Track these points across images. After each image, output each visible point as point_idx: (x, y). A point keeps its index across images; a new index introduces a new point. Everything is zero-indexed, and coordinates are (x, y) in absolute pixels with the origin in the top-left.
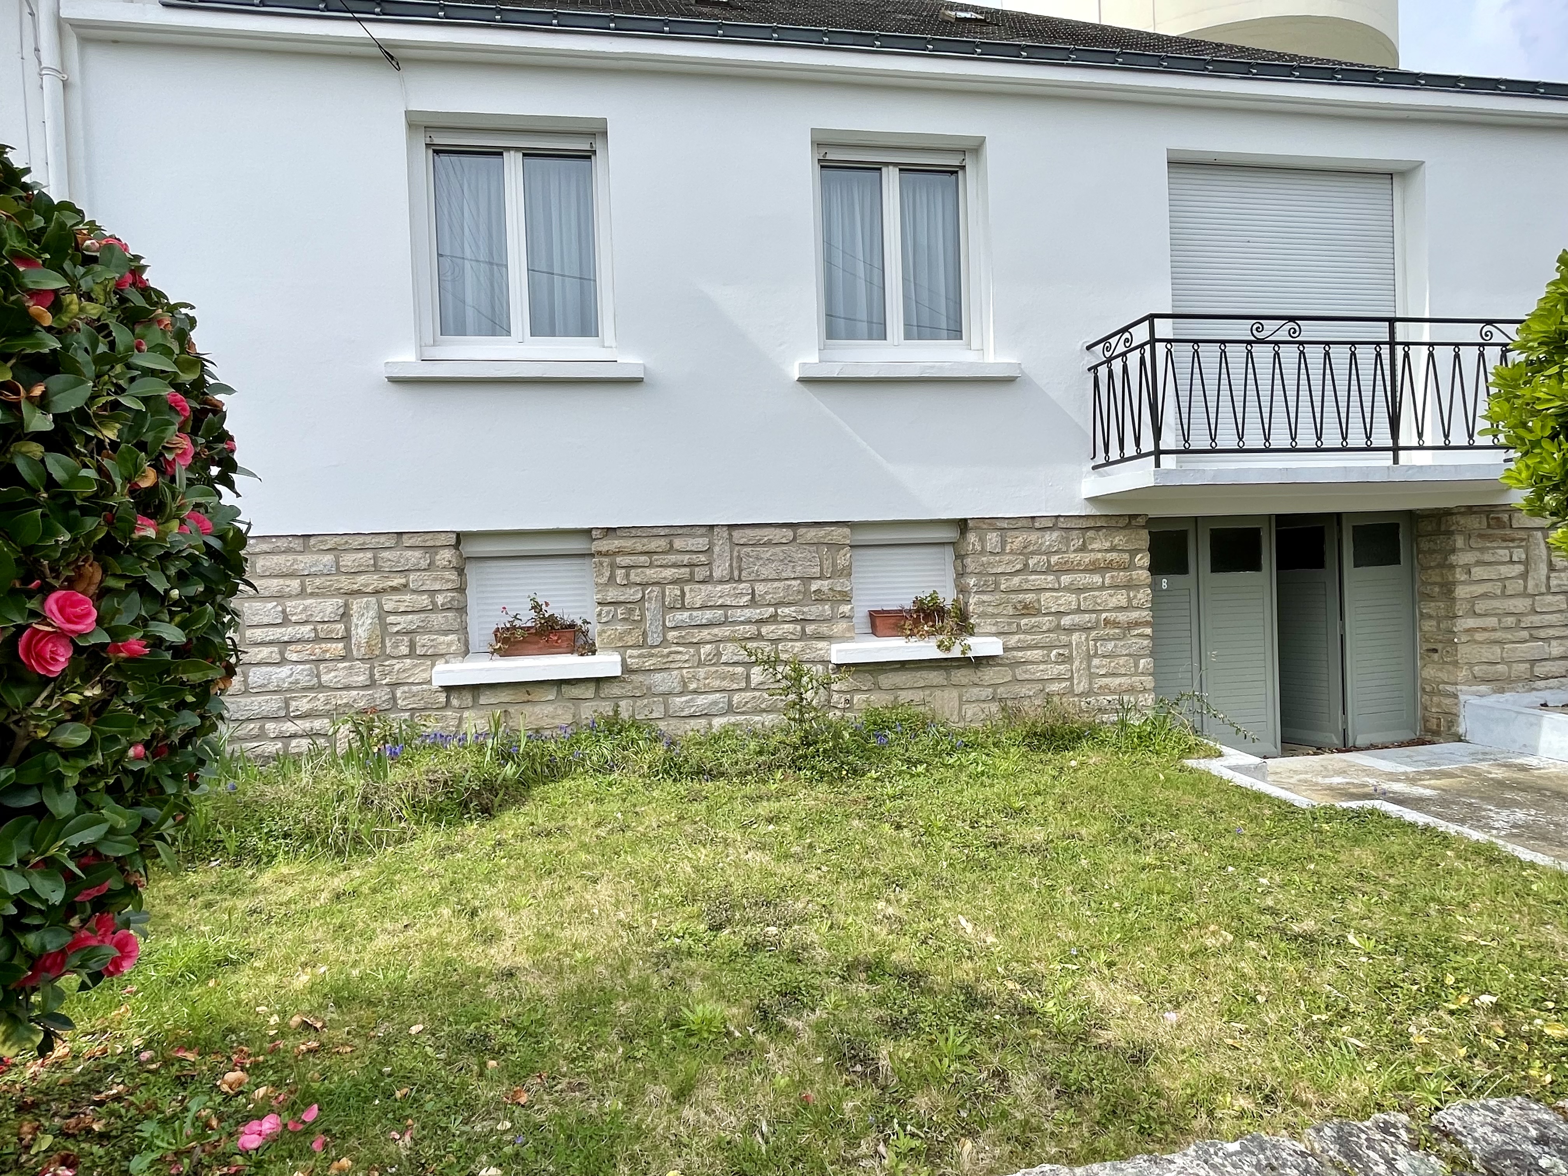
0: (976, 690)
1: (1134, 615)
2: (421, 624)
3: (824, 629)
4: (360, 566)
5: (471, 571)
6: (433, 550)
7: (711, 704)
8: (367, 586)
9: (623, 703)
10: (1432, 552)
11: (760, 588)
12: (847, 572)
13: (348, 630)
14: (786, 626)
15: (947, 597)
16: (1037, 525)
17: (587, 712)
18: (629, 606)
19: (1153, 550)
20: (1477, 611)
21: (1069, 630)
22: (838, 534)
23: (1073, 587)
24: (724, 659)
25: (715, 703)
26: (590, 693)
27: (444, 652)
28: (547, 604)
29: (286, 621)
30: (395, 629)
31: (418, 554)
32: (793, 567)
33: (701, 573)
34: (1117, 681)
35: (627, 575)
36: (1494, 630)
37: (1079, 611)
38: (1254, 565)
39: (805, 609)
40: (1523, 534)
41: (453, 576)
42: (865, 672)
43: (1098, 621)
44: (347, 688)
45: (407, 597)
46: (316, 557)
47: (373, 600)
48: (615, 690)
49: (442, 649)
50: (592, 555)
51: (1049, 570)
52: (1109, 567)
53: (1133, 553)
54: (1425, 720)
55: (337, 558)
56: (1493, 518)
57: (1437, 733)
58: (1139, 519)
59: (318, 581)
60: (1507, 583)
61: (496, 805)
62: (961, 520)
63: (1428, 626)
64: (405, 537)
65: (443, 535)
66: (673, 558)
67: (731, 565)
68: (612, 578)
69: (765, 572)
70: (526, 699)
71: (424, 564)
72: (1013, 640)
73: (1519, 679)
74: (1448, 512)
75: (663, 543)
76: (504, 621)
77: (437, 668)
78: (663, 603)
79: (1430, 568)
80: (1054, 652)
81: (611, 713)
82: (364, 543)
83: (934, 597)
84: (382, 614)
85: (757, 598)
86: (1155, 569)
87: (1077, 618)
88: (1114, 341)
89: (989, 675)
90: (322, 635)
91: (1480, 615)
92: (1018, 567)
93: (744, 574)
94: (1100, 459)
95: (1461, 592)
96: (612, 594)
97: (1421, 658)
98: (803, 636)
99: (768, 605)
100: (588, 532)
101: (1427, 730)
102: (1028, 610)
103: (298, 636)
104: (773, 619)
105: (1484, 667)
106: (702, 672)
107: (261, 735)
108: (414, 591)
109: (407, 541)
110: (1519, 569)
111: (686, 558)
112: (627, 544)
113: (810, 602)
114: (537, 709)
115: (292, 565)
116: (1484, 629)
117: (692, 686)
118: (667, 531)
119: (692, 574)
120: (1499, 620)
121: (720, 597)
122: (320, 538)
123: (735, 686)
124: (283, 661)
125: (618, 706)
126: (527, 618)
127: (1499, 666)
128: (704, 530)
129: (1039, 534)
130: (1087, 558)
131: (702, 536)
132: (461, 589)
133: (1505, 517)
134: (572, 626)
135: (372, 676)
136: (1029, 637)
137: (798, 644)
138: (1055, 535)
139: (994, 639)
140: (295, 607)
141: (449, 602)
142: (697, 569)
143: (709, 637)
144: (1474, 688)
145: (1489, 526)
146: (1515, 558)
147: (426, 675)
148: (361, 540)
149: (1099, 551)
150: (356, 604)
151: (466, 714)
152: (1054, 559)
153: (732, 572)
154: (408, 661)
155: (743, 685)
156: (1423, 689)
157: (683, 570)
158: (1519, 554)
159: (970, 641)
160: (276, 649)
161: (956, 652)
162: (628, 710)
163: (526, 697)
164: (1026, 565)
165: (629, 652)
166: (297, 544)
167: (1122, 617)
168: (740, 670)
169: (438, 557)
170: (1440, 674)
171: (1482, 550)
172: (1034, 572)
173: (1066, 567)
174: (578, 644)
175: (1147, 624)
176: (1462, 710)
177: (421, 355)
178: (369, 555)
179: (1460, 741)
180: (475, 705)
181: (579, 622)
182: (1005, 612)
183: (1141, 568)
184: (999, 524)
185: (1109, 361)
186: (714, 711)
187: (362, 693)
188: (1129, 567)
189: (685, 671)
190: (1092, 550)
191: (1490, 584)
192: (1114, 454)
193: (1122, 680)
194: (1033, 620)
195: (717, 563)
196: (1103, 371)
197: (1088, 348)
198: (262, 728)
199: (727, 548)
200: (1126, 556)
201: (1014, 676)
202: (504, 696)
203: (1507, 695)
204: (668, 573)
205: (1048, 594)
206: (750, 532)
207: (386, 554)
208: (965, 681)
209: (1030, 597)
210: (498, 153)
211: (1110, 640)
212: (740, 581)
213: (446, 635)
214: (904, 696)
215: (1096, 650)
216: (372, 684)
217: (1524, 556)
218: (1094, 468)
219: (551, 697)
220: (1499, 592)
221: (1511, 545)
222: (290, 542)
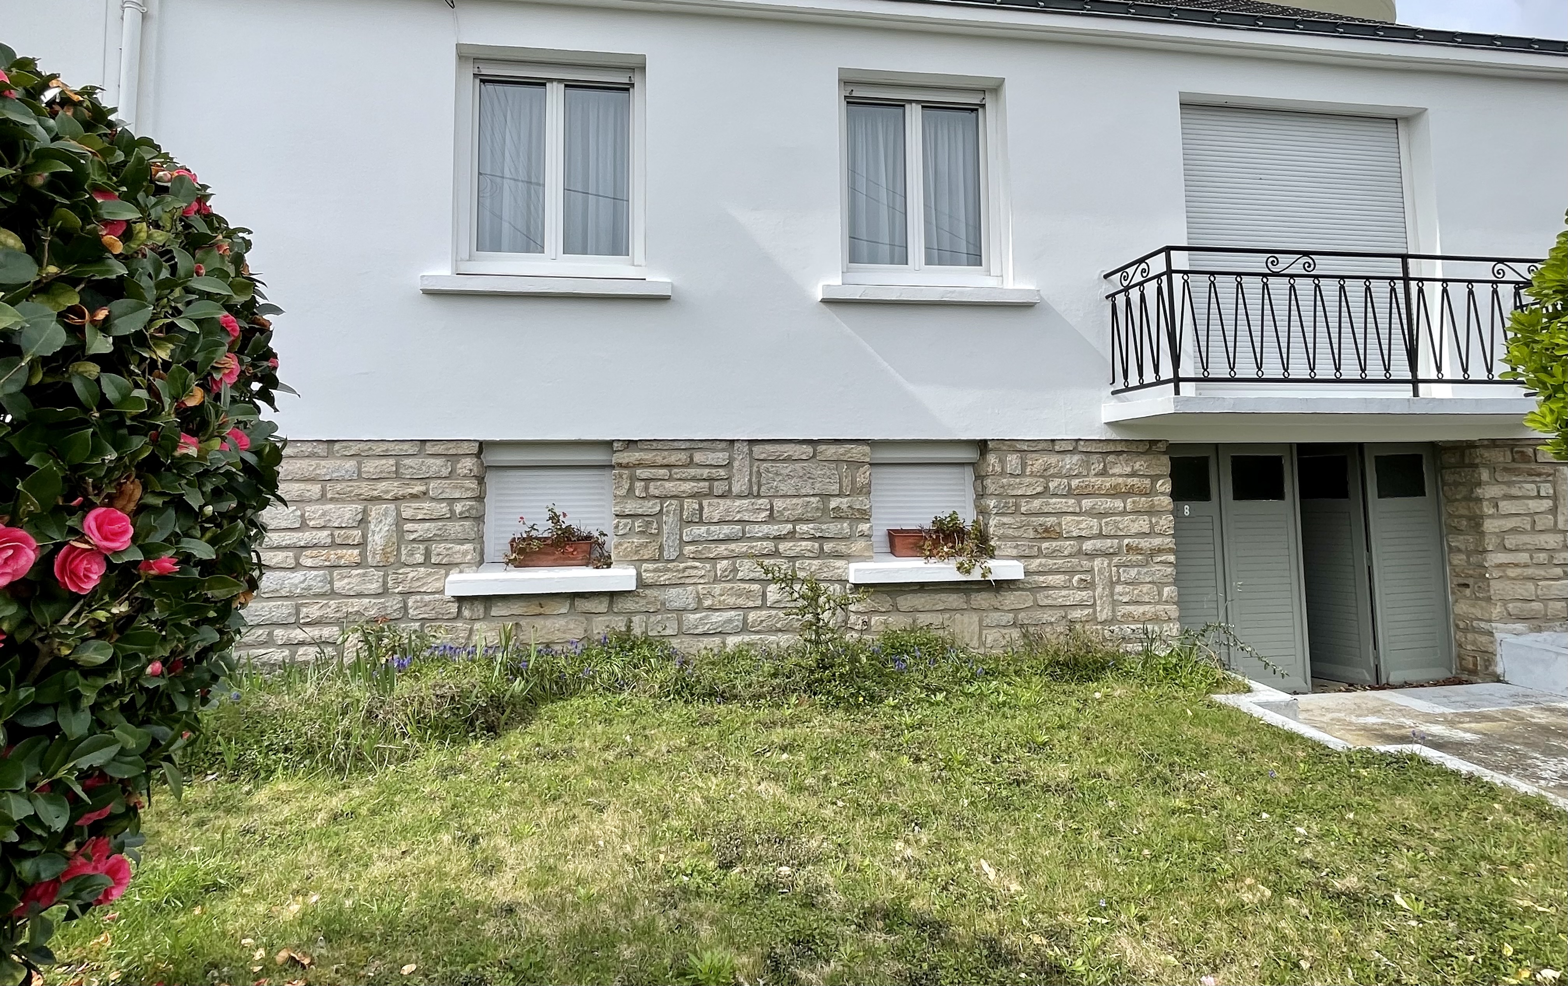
0: (996, 615)
1: (1157, 542)
2: (439, 532)
3: (842, 547)
4: (381, 472)
5: (491, 479)
6: (455, 458)
7: (725, 622)
8: (387, 492)
9: (636, 619)
10: (1457, 484)
11: (779, 504)
12: (866, 490)
13: (364, 536)
14: (804, 543)
15: (967, 518)
16: (1057, 448)
17: (600, 627)
18: (647, 519)
19: (1174, 476)
20: (1508, 546)
21: (1091, 556)
22: (857, 452)
23: (1095, 511)
24: (740, 575)
25: (730, 621)
26: (603, 607)
27: (459, 561)
28: (565, 515)
29: (304, 526)
30: (412, 537)
31: (439, 462)
32: (813, 484)
33: (720, 487)
34: (1141, 609)
35: (646, 488)
36: (1526, 566)
37: (1100, 536)
38: (1278, 494)
39: (824, 527)
40: (1548, 469)
41: (473, 484)
42: (883, 592)
43: (1120, 547)
44: (360, 595)
45: (426, 505)
46: (338, 462)
47: (392, 506)
48: (629, 605)
49: (457, 559)
50: (612, 467)
51: (1069, 494)
52: (1130, 492)
53: (1154, 478)
54: (1461, 658)
55: (360, 464)
56: (1517, 452)
57: (1474, 672)
58: (1160, 445)
59: (339, 487)
60: (1536, 518)
61: (502, 723)
62: (981, 441)
63: (1458, 559)
64: (428, 444)
65: (466, 444)
66: (692, 472)
67: (750, 480)
68: (631, 489)
69: (784, 488)
70: (538, 612)
71: (445, 472)
72: (1035, 564)
73: (1555, 618)
74: (1471, 445)
75: (683, 457)
76: (521, 531)
77: (451, 578)
78: (681, 516)
79: (1457, 500)
80: (1076, 578)
81: (623, 629)
82: (387, 450)
83: (953, 517)
84: (400, 521)
85: (776, 514)
86: (1177, 495)
87: (1099, 544)
88: (1131, 271)
89: (1010, 599)
90: (338, 541)
91: (1511, 550)
92: (1039, 489)
93: (763, 489)
94: (1120, 384)
95: (1490, 526)
96: (630, 507)
97: (1453, 593)
98: (821, 554)
99: (787, 521)
100: (610, 443)
101: (1463, 669)
102: (1049, 533)
103: (315, 541)
104: (791, 536)
105: (1519, 604)
106: (717, 588)
107: (268, 642)
108: (433, 499)
109: (430, 449)
110: (1547, 504)
111: (705, 472)
112: (648, 456)
113: (831, 520)
114: (549, 623)
115: (315, 469)
116: (1517, 565)
117: (707, 603)
118: (688, 445)
119: (711, 488)
120: (1531, 558)
121: (739, 512)
122: (344, 444)
123: (751, 604)
124: (297, 566)
125: (631, 622)
126: (544, 528)
127: (1533, 604)
128: (724, 445)
129: (1059, 457)
130: (1108, 482)
131: (723, 450)
132: (480, 498)
133: (1530, 451)
134: (588, 537)
135: (385, 583)
136: (1051, 562)
137: (815, 562)
138: (1076, 458)
139: (1015, 563)
140: (314, 512)
141: (468, 510)
142: (716, 483)
143: (725, 553)
144: (1510, 626)
145: (1514, 460)
146: (1543, 493)
147: (438, 585)
148: (384, 446)
149: (1120, 476)
150: (375, 510)
151: (477, 626)
152: (1075, 483)
153: (751, 487)
154: (422, 569)
155: (759, 603)
156: (1457, 626)
157: (702, 484)
158: (1547, 489)
159: (991, 563)
160: (291, 554)
161: (976, 575)
162: (640, 626)
163: (539, 610)
164: (1046, 488)
165: (645, 566)
166: (321, 450)
167: (1144, 543)
168: (756, 587)
169: (459, 466)
170: (1473, 610)
171: (1509, 484)
172: (1055, 495)
173: (1086, 491)
174: (593, 556)
175: (1170, 551)
176: (1499, 649)
177: (457, 270)
178: (392, 461)
179: (1499, 681)
180: (486, 617)
181: (596, 534)
182: (1025, 535)
183: (1162, 493)
184: (1019, 446)
185: (1126, 289)
186: (728, 628)
187: (373, 601)
188: (1150, 493)
189: (700, 587)
190: (1113, 475)
191: (1519, 519)
192: (1134, 380)
193: (1147, 608)
194: (1054, 544)
195: (736, 478)
196: (1121, 299)
197: (1106, 277)
198: (270, 634)
199: (747, 463)
200: (1148, 481)
201: (1035, 600)
202: (517, 608)
203: (1545, 635)
204: (687, 487)
205: (1069, 518)
206: (770, 448)
207: (407, 461)
208: (985, 605)
209: (1051, 520)
210: (541, 83)
211: (1133, 566)
212: (759, 496)
213: (462, 544)
214: (923, 619)
215: (1119, 577)
216: (385, 592)
217: (1551, 491)
218: (1114, 393)
219: (564, 610)
220: (1528, 527)
221: (1538, 479)
222: (315, 447)
